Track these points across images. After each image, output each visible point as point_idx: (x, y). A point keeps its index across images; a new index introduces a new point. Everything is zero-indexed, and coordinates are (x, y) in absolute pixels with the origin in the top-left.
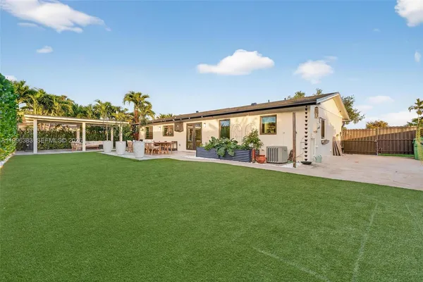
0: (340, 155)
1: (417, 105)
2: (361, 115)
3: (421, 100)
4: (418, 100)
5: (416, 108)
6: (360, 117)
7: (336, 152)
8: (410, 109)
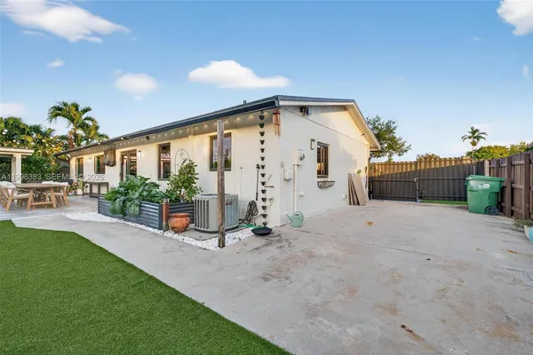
0: (358, 204)
1: (470, 135)
2: (407, 145)
3: (475, 129)
4: (472, 128)
5: (470, 137)
6: (404, 148)
7: (354, 199)
8: (464, 138)
